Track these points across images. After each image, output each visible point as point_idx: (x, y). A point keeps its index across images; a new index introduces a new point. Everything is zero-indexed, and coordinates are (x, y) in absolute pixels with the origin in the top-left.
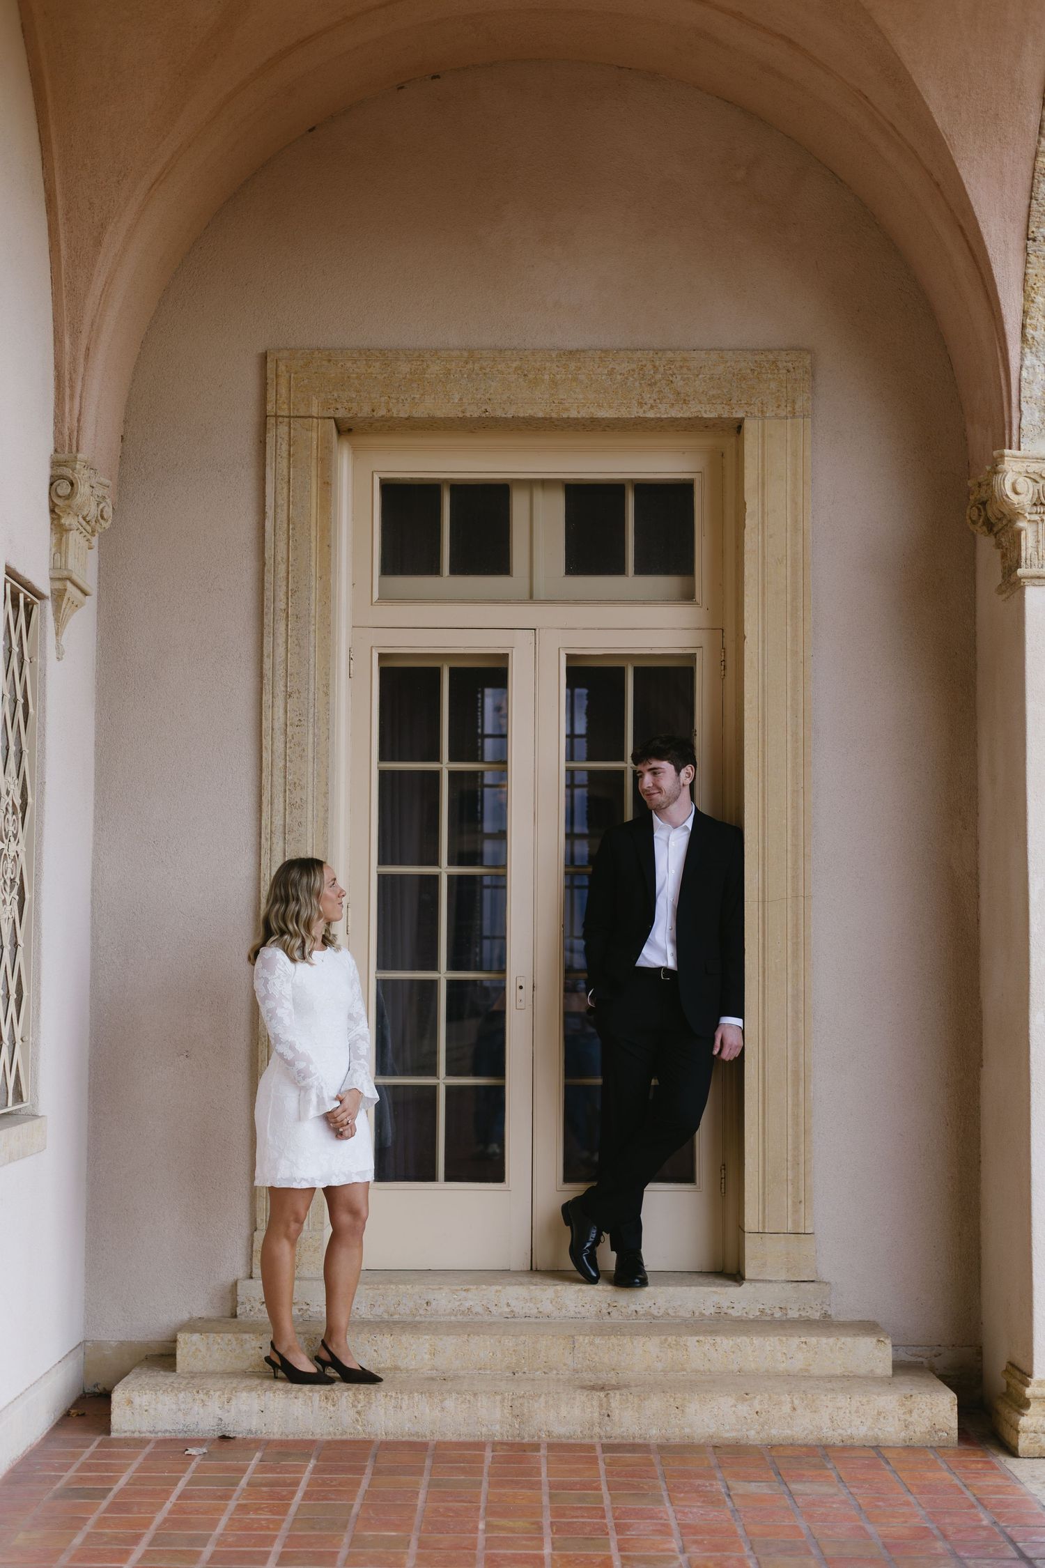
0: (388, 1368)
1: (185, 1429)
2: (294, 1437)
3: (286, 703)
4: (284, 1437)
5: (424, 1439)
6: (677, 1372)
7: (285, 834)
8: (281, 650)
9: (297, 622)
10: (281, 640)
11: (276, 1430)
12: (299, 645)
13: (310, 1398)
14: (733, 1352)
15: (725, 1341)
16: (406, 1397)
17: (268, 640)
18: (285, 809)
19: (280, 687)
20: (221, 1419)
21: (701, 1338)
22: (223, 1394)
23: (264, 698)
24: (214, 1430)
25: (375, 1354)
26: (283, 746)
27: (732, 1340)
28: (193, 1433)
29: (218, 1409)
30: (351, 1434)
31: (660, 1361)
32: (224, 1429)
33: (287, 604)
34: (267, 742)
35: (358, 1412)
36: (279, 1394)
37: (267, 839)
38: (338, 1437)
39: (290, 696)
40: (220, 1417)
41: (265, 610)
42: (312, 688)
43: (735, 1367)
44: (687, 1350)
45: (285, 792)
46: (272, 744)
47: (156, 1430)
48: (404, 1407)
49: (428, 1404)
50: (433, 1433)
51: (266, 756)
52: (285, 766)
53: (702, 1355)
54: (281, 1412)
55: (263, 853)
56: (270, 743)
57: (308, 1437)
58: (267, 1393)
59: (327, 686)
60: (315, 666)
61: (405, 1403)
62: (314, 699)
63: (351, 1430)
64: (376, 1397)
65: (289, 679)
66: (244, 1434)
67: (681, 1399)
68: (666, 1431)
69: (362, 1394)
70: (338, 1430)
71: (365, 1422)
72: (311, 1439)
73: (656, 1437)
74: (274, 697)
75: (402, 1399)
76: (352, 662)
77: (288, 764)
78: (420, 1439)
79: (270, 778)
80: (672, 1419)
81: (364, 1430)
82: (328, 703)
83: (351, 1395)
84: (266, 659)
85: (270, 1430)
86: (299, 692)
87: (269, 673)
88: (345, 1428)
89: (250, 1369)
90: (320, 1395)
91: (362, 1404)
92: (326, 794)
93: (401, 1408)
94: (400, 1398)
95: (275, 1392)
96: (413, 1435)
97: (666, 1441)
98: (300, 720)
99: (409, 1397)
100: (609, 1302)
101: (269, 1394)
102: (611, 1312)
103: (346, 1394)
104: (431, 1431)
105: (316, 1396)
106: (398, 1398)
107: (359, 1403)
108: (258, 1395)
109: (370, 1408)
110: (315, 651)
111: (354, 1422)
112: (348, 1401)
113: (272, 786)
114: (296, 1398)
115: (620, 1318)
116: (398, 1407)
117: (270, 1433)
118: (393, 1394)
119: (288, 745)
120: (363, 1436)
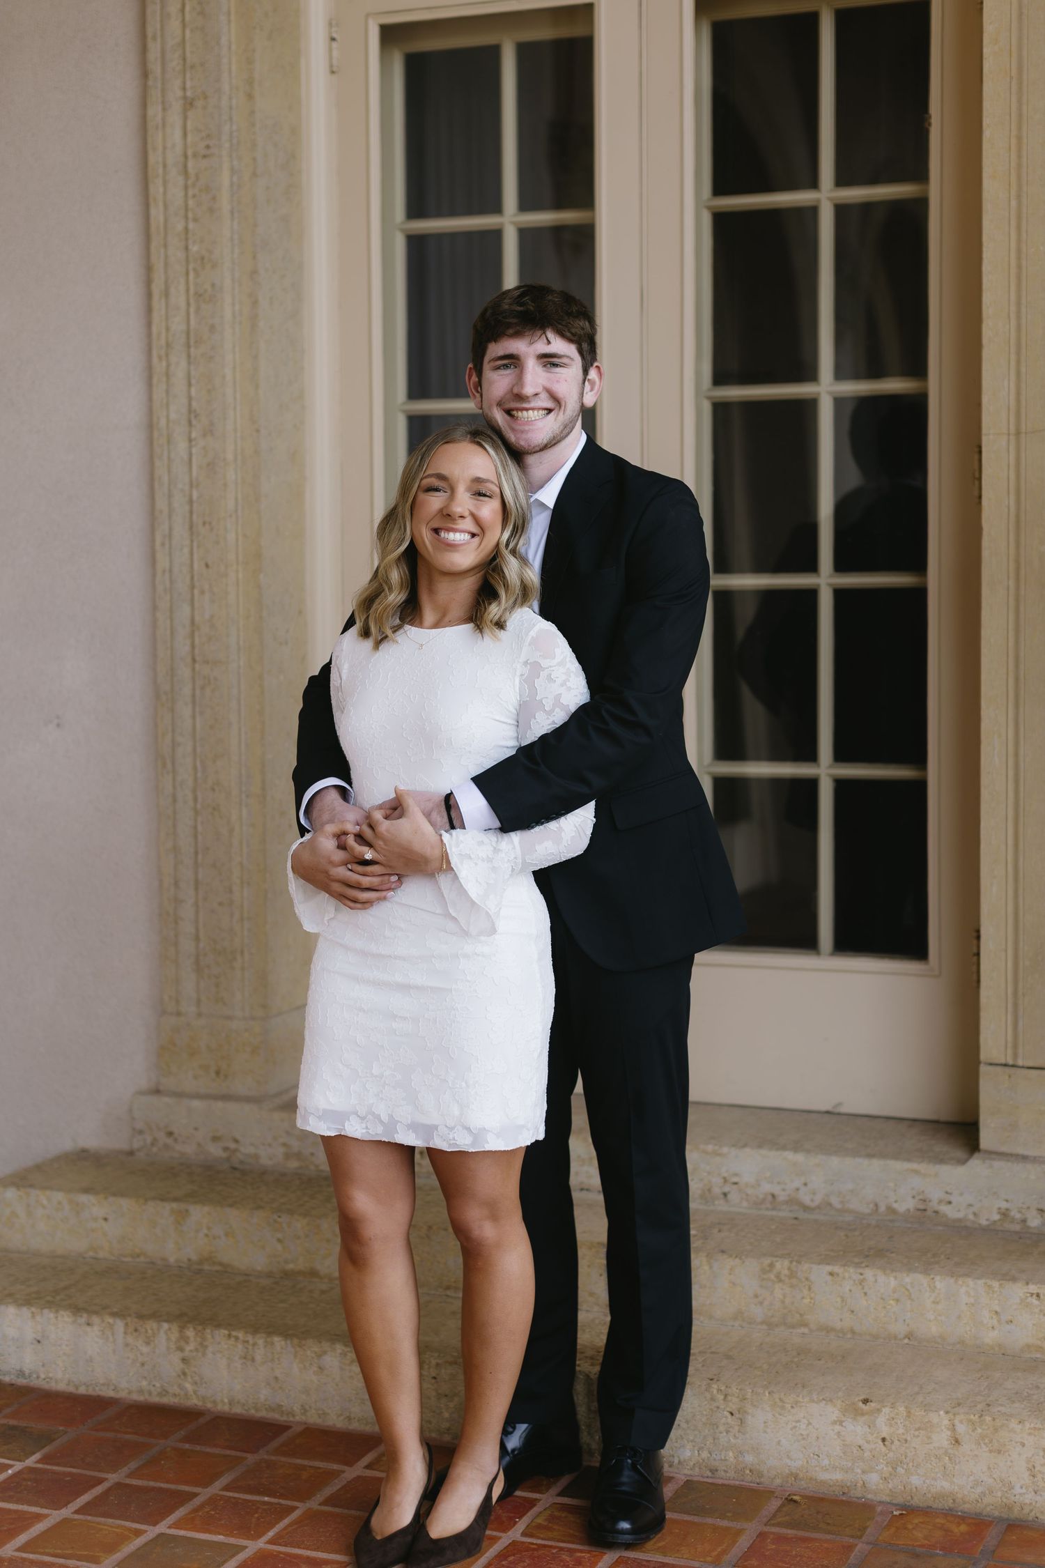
0: (300, 1273)
2: (87, 1391)
3: (185, 118)
4: (71, 1389)
5: (291, 1419)
6: (793, 1327)
7: (189, 346)
8: (174, 25)
10: (173, 7)
11: (59, 1375)
13: (111, 1326)
14: (897, 1300)
15: (882, 1278)
16: (261, 1342)
17: (153, 9)
18: (188, 304)
19: (175, 92)
21: (836, 1269)
23: (150, 112)
25: (279, 1247)
26: (182, 194)
27: (896, 1278)
30: (175, 1395)
31: (761, 1303)
34: (156, 188)
35: (184, 1360)
36: (63, 1316)
37: (160, 358)
38: (155, 1399)
39: (191, 104)
42: (226, 87)
43: (899, 1329)
44: (810, 1289)
45: (187, 274)
46: (165, 193)
48: (258, 1358)
49: (295, 1356)
50: (306, 1411)
51: (157, 213)
52: (186, 229)
53: (839, 1300)
55: (155, 380)
56: (161, 190)
57: (109, 1393)
58: (46, 1311)
59: (250, 82)
60: (230, 48)
61: (259, 1354)
62: (231, 108)
63: (176, 1390)
64: (213, 1337)
65: (188, 75)
66: (12, 1377)
67: (738, 1397)
68: (709, 1455)
69: (191, 1329)
70: (154, 1386)
71: (197, 1378)
72: (112, 1398)
73: (692, 1464)
74: (164, 109)
75: (254, 1344)
76: (334, 45)
77: (191, 226)
78: (284, 1418)
79: (162, 250)
80: (721, 1433)
81: (195, 1392)
82: (253, 112)
83: (175, 1327)
84: (150, 44)
85: (51, 1375)
86: (206, 98)
87: (155, 67)
88: (165, 1384)
89: (91, 1254)
90: (126, 1325)
91: (191, 1346)
92: (254, 272)
93: (253, 1360)
94: (251, 1342)
95: (57, 1311)
96: (273, 1410)
97: (710, 1474)
98: (208, 147)
99: (266, 1342)
100: (726, 1175)
101: (49, 1314)
102: (729, 1192)
103: (166, 1326)
104: (302, 1406)
105: (119, 1325)
106: (247, 1342)
107: (187, 1343)
108: (33, 1313)
109: (204, 1354)
110: (229, 21)
111: (179, 1376)
112: (168, 1339)
113: (166, 264)
114: (88, 1324)
115: (745, 1204)
116: (248, 1358)
117: (51, 1379)
118: (241, 1335)
119: (190, 193)
120: (194, 1402)
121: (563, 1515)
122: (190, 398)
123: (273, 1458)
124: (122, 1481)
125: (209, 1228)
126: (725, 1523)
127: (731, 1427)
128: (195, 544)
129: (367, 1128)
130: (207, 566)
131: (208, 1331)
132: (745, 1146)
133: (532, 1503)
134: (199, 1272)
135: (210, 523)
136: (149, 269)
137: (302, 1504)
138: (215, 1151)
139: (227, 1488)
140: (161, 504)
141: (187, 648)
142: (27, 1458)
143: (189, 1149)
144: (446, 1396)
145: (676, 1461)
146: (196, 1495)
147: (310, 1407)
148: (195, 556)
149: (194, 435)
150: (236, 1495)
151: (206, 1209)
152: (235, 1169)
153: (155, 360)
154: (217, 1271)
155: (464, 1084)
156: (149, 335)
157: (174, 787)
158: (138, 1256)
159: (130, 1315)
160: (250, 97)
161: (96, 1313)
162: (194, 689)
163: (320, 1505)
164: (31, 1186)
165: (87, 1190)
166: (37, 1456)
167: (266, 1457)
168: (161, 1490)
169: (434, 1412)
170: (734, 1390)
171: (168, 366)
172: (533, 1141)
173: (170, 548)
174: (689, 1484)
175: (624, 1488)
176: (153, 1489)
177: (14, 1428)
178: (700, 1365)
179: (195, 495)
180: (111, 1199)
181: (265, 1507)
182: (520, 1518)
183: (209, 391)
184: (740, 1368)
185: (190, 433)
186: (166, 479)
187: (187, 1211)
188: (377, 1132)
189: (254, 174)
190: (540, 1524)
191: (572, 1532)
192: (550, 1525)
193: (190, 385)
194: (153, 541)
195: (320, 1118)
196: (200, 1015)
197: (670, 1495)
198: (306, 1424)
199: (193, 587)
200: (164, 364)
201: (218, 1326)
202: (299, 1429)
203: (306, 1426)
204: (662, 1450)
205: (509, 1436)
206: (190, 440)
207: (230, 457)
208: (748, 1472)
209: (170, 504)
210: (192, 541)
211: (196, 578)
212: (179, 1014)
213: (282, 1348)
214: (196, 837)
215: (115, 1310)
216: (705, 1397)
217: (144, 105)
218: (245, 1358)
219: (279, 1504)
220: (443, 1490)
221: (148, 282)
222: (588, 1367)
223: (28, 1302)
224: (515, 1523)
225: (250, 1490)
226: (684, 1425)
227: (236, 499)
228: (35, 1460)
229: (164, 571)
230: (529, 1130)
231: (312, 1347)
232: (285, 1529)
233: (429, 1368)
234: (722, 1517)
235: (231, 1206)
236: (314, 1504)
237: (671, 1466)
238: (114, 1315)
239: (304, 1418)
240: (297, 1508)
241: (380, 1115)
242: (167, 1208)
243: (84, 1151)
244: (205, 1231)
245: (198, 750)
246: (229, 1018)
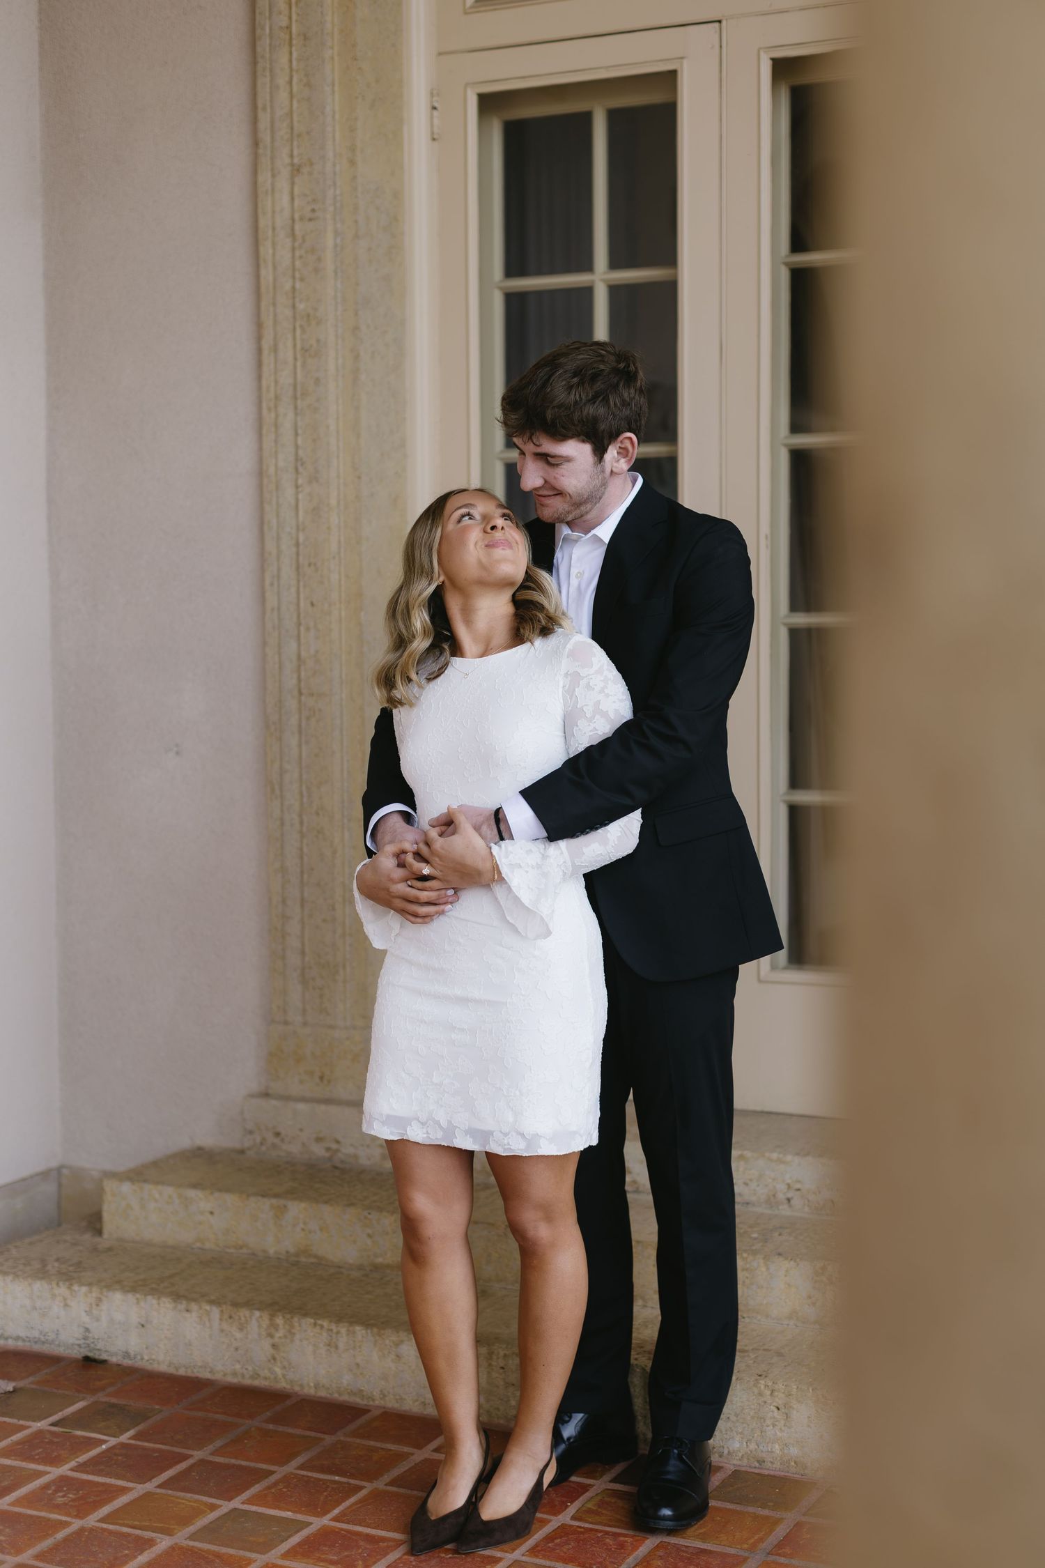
0: (388, 1266)
1: (42, 1338)
2: (186, 1372)
3: (293, 184)
4: (172, 1370)
5: (371, 1403)
7: (296, 398)
8: (283, 95)
9: (305, 46)
10: (282, 81)
11: (161, 1357)
12: (308, 85)
13: (208, 1313)
16: (343, 1331)
17: (264, 81)
18: (295, 359)
19: (283, 160)
20: (87, 1330)
22: (91, 1292)
23: (260, 179)
24: (79, 1345)
25: (369, 1242)
26: (290, 255)
28: (53, 1346)
29: (83, 1314)
30: (266, 1378)
31: (814, 1304)
32: (92, 1345)
33: (290, 18)
34: (266, 250)
35: (274, 1346)
36: (164, 1303)
37: (269, 409)
38: (247, 1382)
39: (298, 170)
40: (87, 1326)
41: (258, 32)
42: (330, 155)
45: (294, 330)
46: (274, 255)
47: (6, 1334)
48: (341, 1345)
49: (375, 1345)
50: (385, 1396)
51: (267, 274)
52: (294, 288)
54: (168, 1330)
55: (264, 431)
56: (271, 251)
57: (206, 1375)
58: (149, 1298)
59: (353, 149)
60: (333, 117)
61: (343, 1341)
62: (335, 173)
63: (266, 1373)
64: (300, 1325)
65: (295, 143)
66: (119, 1358)
67: (783, 1393)
68: (756, 1447)
69: (281, 1317)
70: (247, 1369)
71: (286, 1363)
72: (208, 1379)
73: (740, 1455)
74: (273, 176)
75: (338, 1333)
76: (435, 113)
77: (298, 285)
78: (365, 1402)
79: (271, 309)
80: (768, 1426)
81: (284, 1376)
82: (355, 178)
83: (266, 1316)
84: (260, 114)
85: (154, 1357)
86: (312, 164)
87: (266, 137)
88: (257, 1368)
89: (198, 1245)
90: (222, 1311)
91: (280, 1333)
92: (356, 329)
93: (337, 1347)
94: (335, 1331)
95: (159, 1298)
96: (355, 1394)
97: (757, 1465)
98: (313, 210)
99: (348, 1330)
100: (789, 1181)
101: (151, 1300)
102: (792, 1198)
103: (257, 1313)
104: (381, 1391)
105: (215, 1312)
106: (331, 1330)
107: (277, 1330)
108: (137, 1299)
109: (292, 1341)
110: (333, 92)
111: (269, 1361)
112: (260, 1326)
113: (275, 322)
114: (187, 1311)
115: (807, 1209)
116: (332, 1346)
117: (154, 1360)
118: (325, 1323)
119: (297, 254)
120: (283, 1385)
121: (613, 1501)
122: (297, 447)
123: (349, 1439)
124: (206, 1458)
125: (305, 1223)
126: (766, 1512)
127: (777, 1421)
128: (301, 584)
129: (427, 1133)
130: (312, 604)
131: (296, 1319)
132: (808, 1154)
133: (585, 1488)
134: (296, 1264)
135: (315, 564)
136: (259, 325)
137: (370, 1484)
138: (319, 1151)
139: (302, 1467)
140: (270, 546)
141: (294, 681)
142: (122, 1434)
143: (295, 1149)
144: (513, 1385)
145: (726, 1452)
146: (272, 1473)
147: (389, 1393)
148: (302, 596)
149: (300, 482)
150: (310, 1474)
151: (303, 1205)
152: (336, 1168)
153: (265, 411)
154: (312, 1263)
155: (518, 1093)
156: (259, 388)
157: (282, 811)
158: (241, 1247)
159: (225, 1303)
160: (352, 163)
161: (194, 1300)
162: (300, 720)
163: (386, 1485)
164: (145, 1181)
165: (195, 1186)
166: (131, 1433)
167: (342, 1438)
168: (240, 1468)
169: (502, 1400)
170: (780, 1386)
171: (277, 416)
172: (587, 1146)
173: (279, 586)
174: (736, 1474)
175: (669, 1477)
176: (234, 1466)
177: (114, 1405)
178: (752, 1362)
179: (301, 539)
180: (217, 1194)
181: (335, 1486)
182: (572, 1502)
183: (314, 440)
184: (789, 1365)
185: (297, 480)
186: (274, 521)
187: (285, 1206)
188: (437, 1138)
189: (357, 236)
190: (590, 1508)
191: (619, 1517)
192: (600, 1510)
193: (297, 434)
194: (262, 580)
195: (383, 1123)
196: (305, 1024)
197: (717, 1484)
198: (384, 1408)
199: (299, 624)
200: (273, 415)
201: (305, 1315)
202: (377, 1413)
203: (383, 1410)
204: (711, 1442)
205: (565, 1425)
206: (297, 487)
207: (333, 502)
208: (793, 1464)
209: (278, 547)
210: (298, 581)
211: (302, 615)
212: (286, 1023)
213: (363, 1337)
214: (301, 858)
215: (213, 1298)
216: (753, 1392)
217: (255, 172)
218: (329, 1345)
219: (348, 1483)
220: (496, 1475)
221: (259, 338)
222: (641, 1360)
223: (134, 1289)
224: (567, 1507)
225: (322, 1470)
226: (733, 1418)
227: (339, 542)
228: (129, 1437)
229: (273, 609)
230: (582, 1137)
231: (391, 1337)
232: (351, 1506)
233: (498, 1358)
234: (764, 1506)
235: (326, 1202)
236: (380, 1484)
237: (720, 1456)
238: (212, 1302)
239: (382, 1402)
240: (364, 1487)
241: (439, 1121)
242: (266, 1204)
243: (200, 1149)
244: (302, 1226)
245: (304, 777)
246: (331, 1027)
